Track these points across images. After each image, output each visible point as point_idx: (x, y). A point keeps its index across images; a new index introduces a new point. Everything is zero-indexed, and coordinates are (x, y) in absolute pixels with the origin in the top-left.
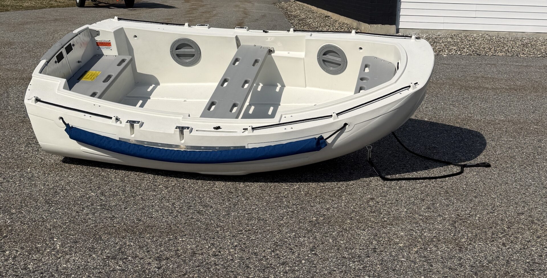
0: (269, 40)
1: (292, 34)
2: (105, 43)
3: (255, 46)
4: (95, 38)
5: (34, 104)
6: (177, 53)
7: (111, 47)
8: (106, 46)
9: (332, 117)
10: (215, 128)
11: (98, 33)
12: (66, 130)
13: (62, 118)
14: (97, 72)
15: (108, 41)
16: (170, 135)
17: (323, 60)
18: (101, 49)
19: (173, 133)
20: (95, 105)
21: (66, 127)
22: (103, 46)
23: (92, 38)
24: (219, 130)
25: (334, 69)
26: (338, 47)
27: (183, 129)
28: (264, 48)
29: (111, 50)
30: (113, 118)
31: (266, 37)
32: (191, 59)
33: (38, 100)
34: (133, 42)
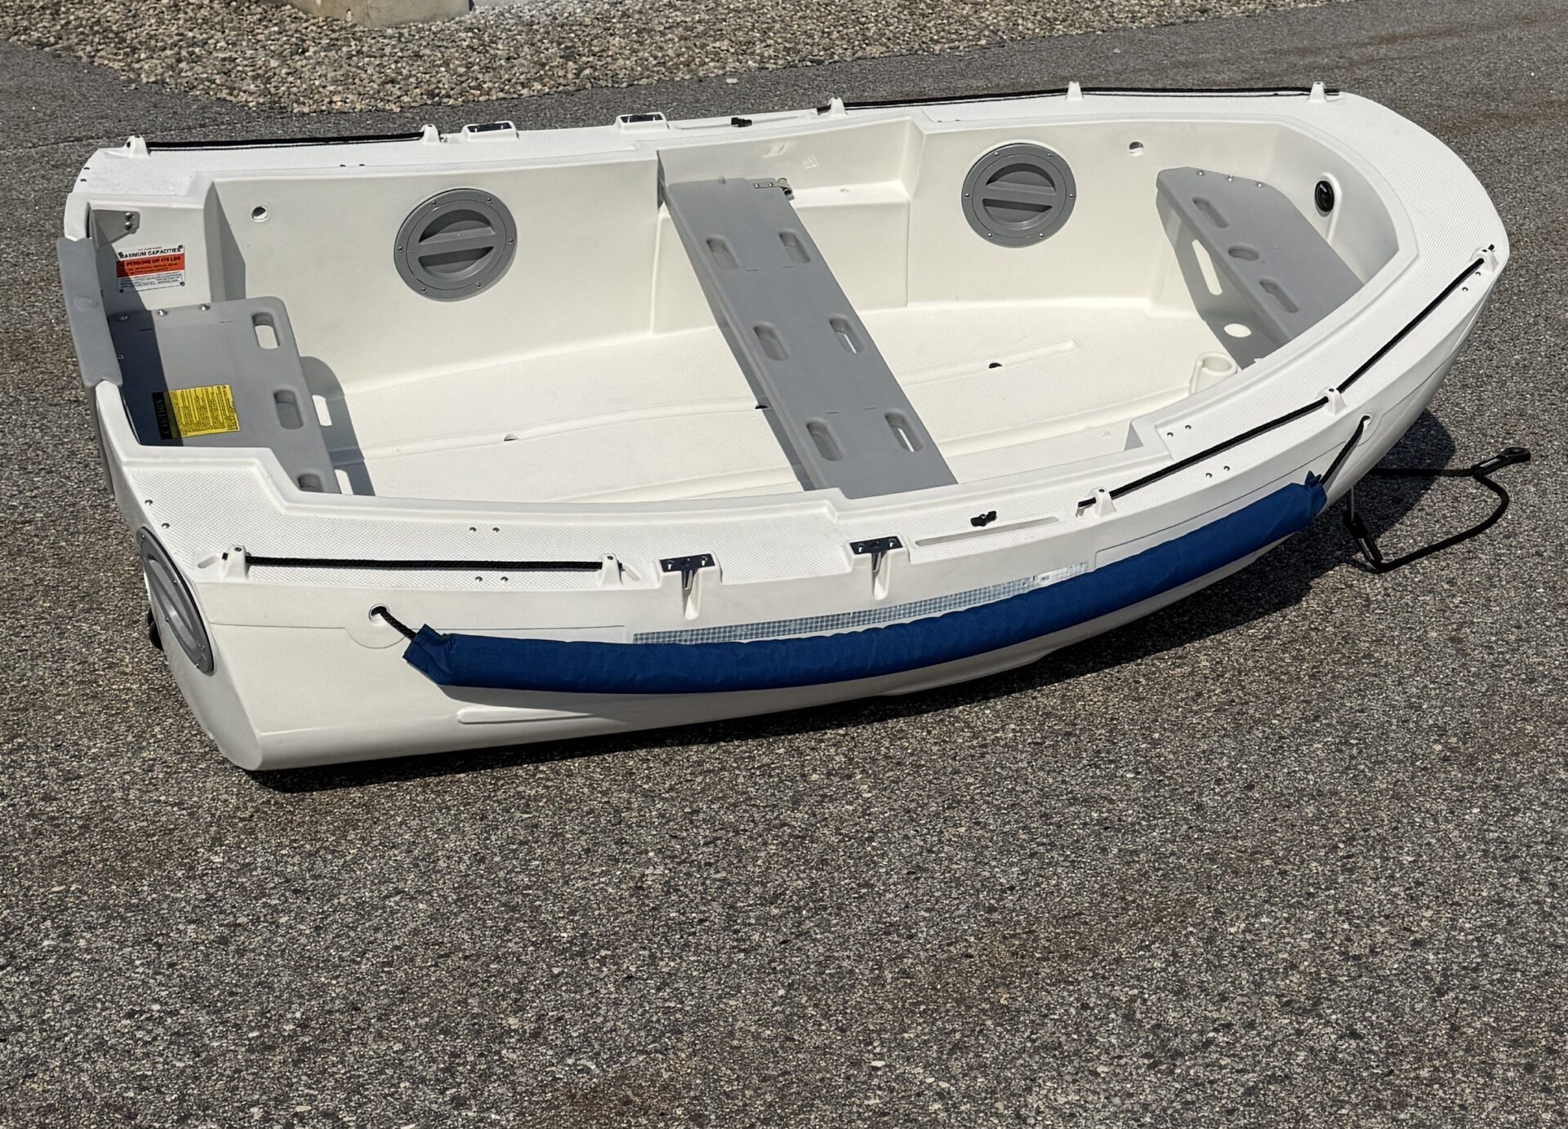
1: (838, 121)
2: (157, 260)
3: (724, 181)
4: (114, 245)
5: (242, 580)
6: (426, 252)
7: (182, 271)
8: (162, 270)
9: (1326, 405)
10: (978, 521)
11: (129, 222)
12: (409, 656)
13: (381, 610)
14: (210, 389)
15: (174, 250)
16: (839, 580)
17: (984, 200)
18: (137, 288)
19: (849, 570)
20: (474, 529)
21: (407, 642)
22: (146, 272)
23: (101, 245)
24: (990, 525)
25: (1026, 225)
26: (1048, 151)
27: (877, 548)
28: (759, 185)
29: (182, 284)
30: (607, 563)
31: (765, 145)
32: (472, 269)
33: (251, 561)
34: (247, 236)
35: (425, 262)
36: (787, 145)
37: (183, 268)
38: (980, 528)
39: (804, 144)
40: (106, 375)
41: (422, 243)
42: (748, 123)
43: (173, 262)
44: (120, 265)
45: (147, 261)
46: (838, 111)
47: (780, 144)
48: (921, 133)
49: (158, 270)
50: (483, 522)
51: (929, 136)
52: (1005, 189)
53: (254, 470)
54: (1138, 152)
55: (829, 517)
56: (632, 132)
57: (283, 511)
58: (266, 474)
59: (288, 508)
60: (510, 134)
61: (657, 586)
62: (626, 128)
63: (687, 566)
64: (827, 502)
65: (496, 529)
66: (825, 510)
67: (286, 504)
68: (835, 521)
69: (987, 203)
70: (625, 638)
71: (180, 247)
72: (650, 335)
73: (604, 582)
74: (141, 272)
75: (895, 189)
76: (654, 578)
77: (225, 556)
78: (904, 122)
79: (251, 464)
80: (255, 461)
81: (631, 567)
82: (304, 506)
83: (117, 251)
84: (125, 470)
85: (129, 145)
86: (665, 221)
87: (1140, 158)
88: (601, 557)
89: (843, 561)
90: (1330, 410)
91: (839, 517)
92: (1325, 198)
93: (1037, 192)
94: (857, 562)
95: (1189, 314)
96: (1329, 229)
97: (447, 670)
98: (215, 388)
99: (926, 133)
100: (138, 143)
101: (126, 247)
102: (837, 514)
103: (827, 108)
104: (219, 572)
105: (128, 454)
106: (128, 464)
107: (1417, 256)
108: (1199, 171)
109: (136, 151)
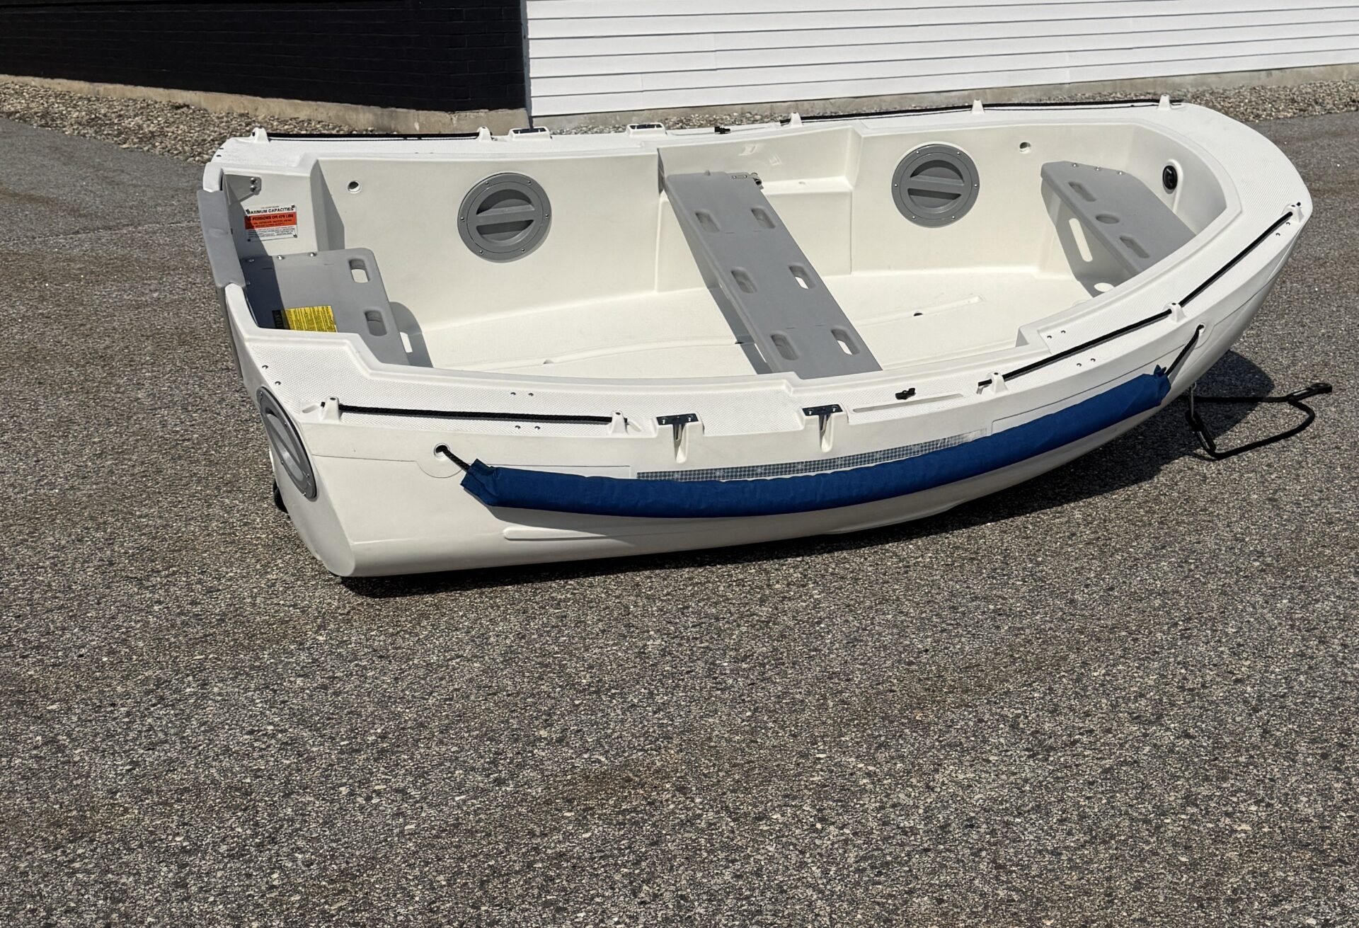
0: (748, 151)
1: (796, 130)
2: (275, 216)
3: (709, 174)
4: (242, 203)
5: (337, 422)
6: (481, 223)
7: (294, 226)
8: (280, 225)
9: (1170, 315)
10: (902, 396)
11: (254, 185)
12: (465, 484)
13: (442, 449)
14: (316, 308)
15: (288, 209)
16: (794, 435)
17: (909, 190)
18: (261, 239)
19: (802, 428)
20: (514, 394)
21: (463, 473)
22: (267, 226)
23: (233, 203)
24: (910, 399)
25: (941, 210)
26: (958, 150)
27: (823, 412)
28: (736, 177)
29: (295, 236)
30: (615, 418)
31: (740, 146)
32: (519, 237)
33: (343, 409)
34: (344, 203)
35: (482, 230)
36: (757, 146)
37: (295, 224)
38: (902, 401)
39: (771, 145)
40: (234, 279)
41: (479, 215)
42: (729, 130)
43: (288, 218)
44: (248, 219)
45: (268, 217)
46: (796, 123)
47: (752, 145)
48: (860, 137)
49: (276, 225)
50: (522, 389)
51: (865, 138)
52: (924, 181)
53: (346, 348)
54: (1026, 150)
55: (787, 391)
56: (637, 136)
57: (368, 377)
58: (355, 351)
59: (371, 374)
60: (546, 136)
61: (654, 436)
62: (634, 133)
63: (678, 422)
64: (785, 381)
65: (531, 394)
66: (783, 387)
67: (370, 371)
68: (791, 395)
69: (911, 192)
70: (632, 476)
71: (293, 207)
72: (654, 294)
73: (614, 431)
74: (263, 226)
75: (841, 182)
76: (652, 430)
77: (323, 404)
78: (847, 130)
79: (344, 344)
80: (348, 342)
81: (635, 423)
82: (383, 373)
83: (245, 209)
84: (247, 344)
85: (254, 134)
86: (664, 203)
87: (1027, 155)
88: (612, 413)
89: (798, 422)
90: (1173, 319)
91: (794, 392)
92: (1170, 179)
93: (948, 183)
94: (808, 422)
95: (1067, 277)
96: (1174, 202)
97: (494, 494)
98: (320, 308)
99: (863, 136)
100: (260, 133)
101: (252, 205)
102: (793, 389)
103: (788, 121)
104: (319, 416)
105: (249, 333)
106: (250, 340)
107: (1241, 212)
108: (1073, 164)
109: (259, 139)
